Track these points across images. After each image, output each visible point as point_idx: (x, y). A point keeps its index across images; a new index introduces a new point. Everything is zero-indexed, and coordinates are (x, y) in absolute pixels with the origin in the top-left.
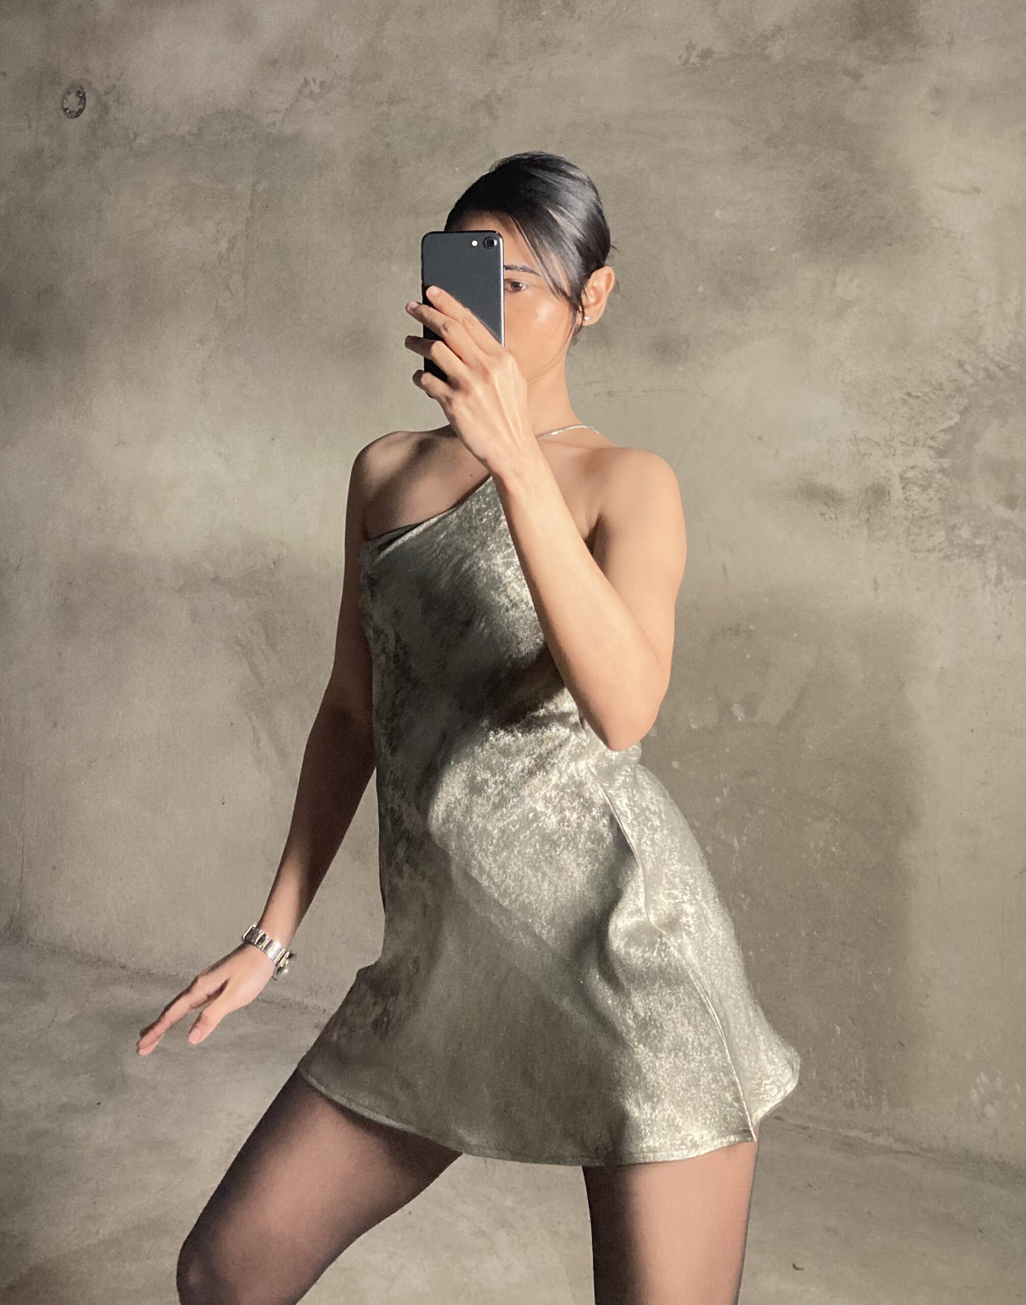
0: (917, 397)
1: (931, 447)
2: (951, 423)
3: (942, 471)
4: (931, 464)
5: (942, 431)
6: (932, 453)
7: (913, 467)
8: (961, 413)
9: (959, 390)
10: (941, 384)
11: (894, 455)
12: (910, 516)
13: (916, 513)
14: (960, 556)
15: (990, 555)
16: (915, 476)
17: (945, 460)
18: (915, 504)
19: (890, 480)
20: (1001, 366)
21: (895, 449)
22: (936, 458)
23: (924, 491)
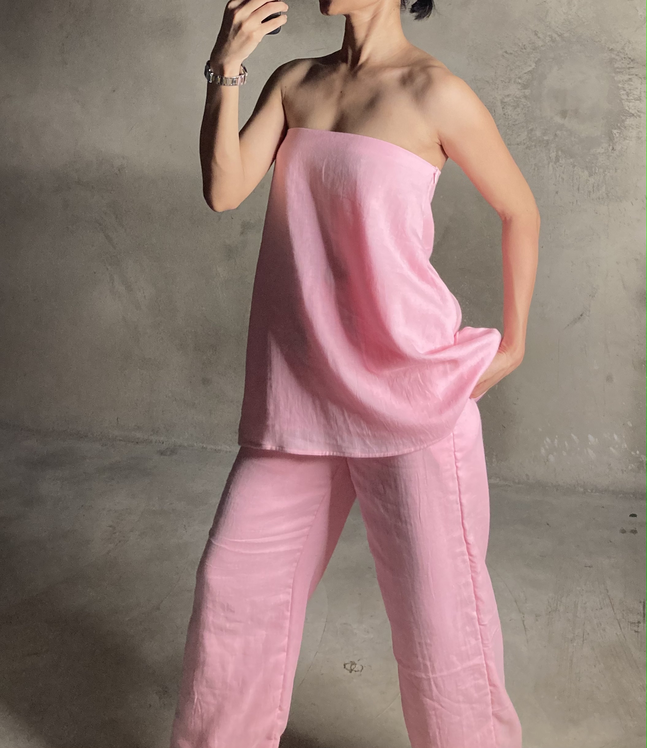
0: (511, 54)
1: (519, 83)
2: (530, 69)
3: (525, 97)
4: (519, 93)
5: (525, 73)
6: (519, 87)
7: (508, 96)
8: (536, 63)
9: (535, 49)
10: (524, 46)
11: (497, 89)
12: (507, 124)
13: (510, 122)
14: (535, 146)
15: (553, 145)
16: (510, 100)
17: (526, 91)
18: (510, 117)
19: (495, 103)
20: (560, 34)
21: (498, 85)
22: (521, 90)
23: (515, 108)
